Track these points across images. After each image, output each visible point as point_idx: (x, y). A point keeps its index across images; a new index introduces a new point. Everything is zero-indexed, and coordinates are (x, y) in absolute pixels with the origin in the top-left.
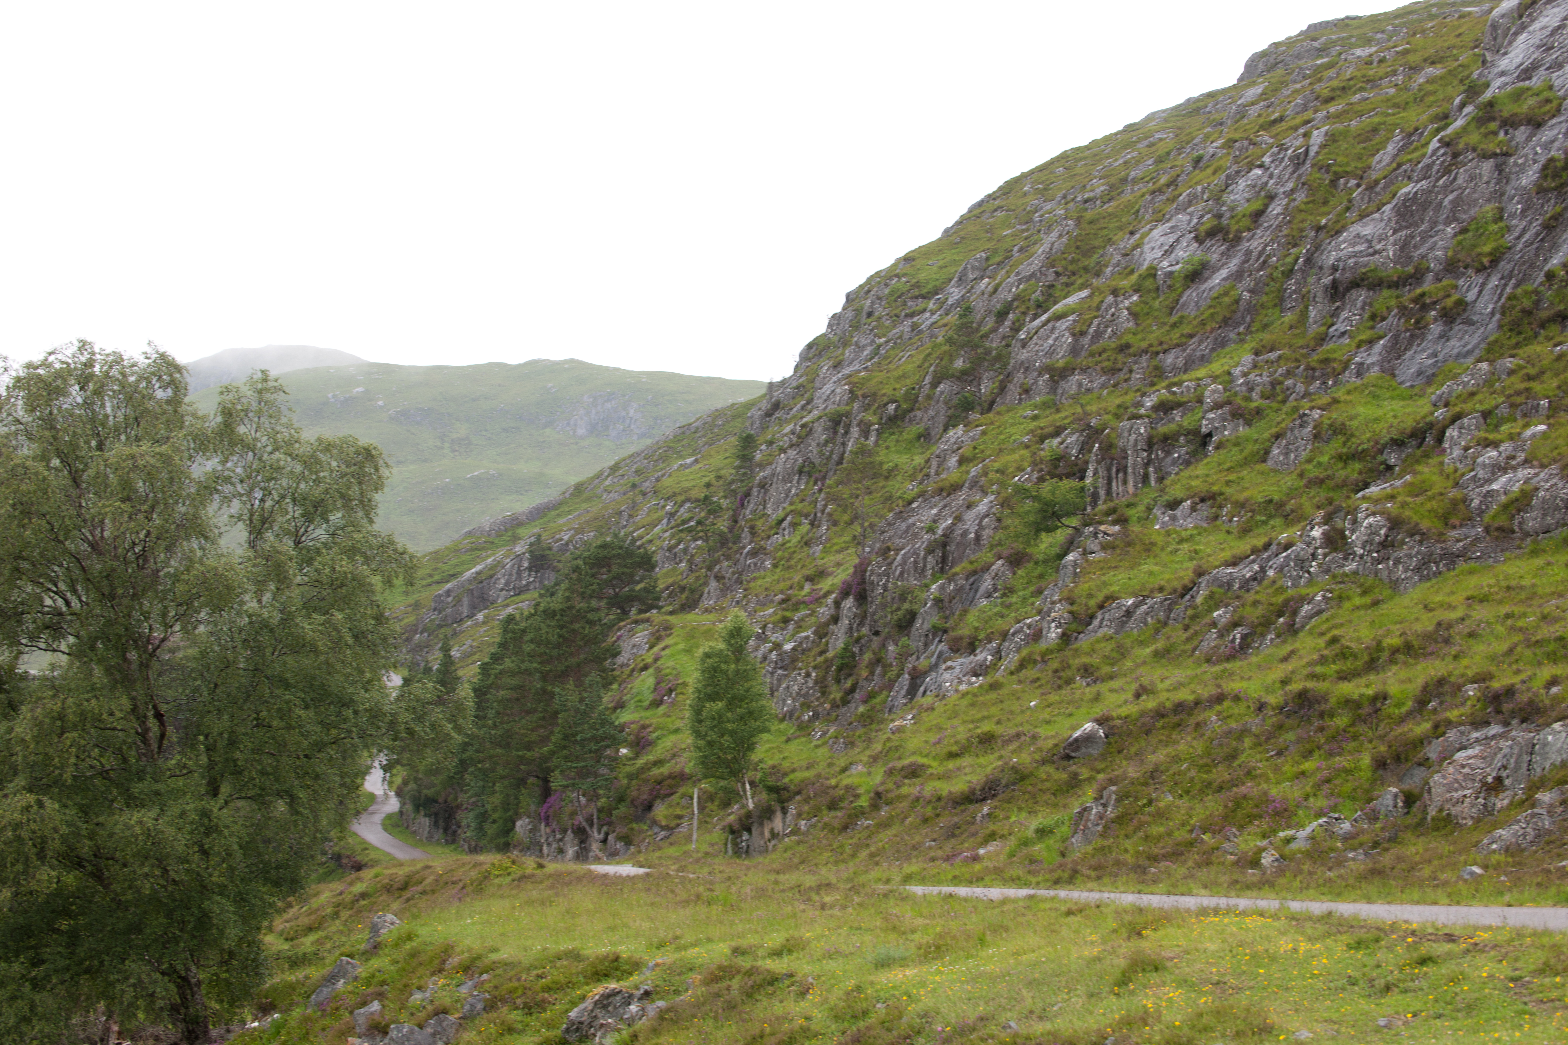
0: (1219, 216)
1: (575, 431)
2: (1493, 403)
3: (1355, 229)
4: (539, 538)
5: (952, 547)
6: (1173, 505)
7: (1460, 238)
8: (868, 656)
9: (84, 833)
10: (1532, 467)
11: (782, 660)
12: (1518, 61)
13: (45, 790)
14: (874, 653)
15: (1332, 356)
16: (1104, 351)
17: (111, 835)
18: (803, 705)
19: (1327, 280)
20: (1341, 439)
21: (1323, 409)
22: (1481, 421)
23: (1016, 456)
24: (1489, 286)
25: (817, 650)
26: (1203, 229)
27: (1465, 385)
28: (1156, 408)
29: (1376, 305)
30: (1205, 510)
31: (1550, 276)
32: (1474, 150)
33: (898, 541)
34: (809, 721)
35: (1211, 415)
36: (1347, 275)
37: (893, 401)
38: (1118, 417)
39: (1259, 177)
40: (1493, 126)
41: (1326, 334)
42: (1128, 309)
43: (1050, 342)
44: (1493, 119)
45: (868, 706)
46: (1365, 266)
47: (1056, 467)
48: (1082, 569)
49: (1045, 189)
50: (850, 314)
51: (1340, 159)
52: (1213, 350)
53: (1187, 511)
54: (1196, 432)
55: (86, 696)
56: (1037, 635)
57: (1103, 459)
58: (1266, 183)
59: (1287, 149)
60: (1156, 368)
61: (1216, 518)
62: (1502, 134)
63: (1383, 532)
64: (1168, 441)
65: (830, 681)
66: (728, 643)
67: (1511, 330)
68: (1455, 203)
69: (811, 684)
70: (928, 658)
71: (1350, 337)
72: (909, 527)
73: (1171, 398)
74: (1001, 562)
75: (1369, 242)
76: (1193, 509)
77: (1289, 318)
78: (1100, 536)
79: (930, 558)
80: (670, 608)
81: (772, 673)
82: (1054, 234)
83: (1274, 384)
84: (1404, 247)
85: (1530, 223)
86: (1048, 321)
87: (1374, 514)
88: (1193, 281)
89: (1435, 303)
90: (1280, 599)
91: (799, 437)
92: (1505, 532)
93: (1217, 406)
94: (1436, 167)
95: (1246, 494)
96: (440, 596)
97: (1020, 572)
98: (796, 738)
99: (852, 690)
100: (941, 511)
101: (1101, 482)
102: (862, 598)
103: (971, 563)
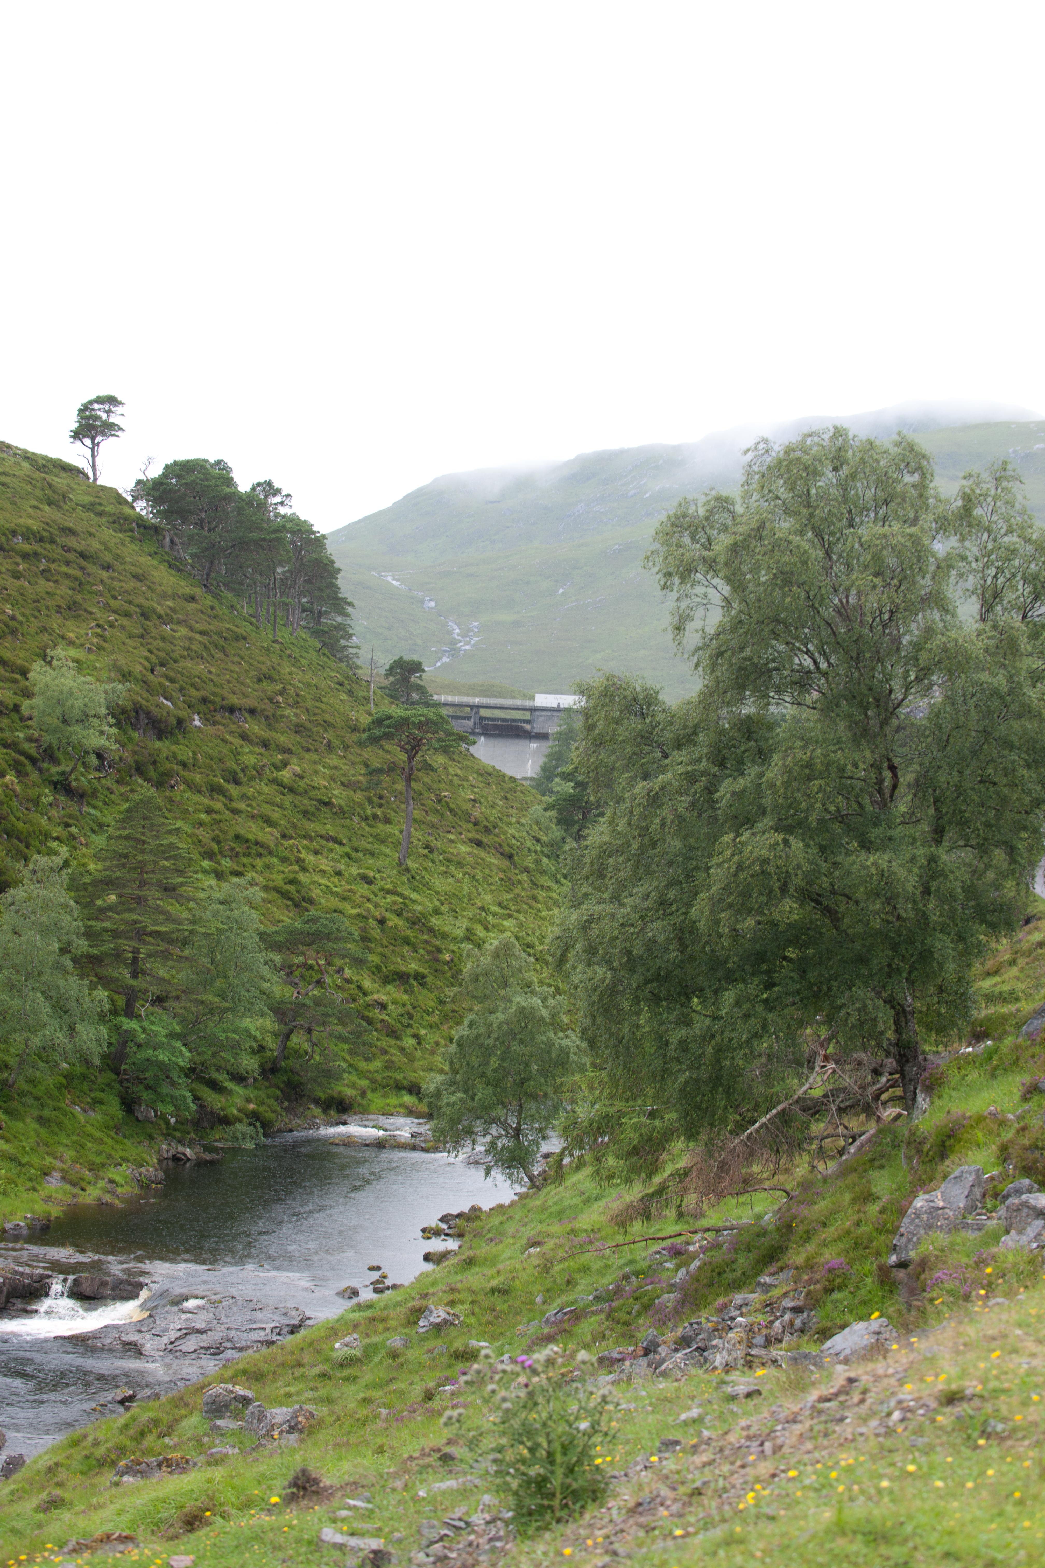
55: (833, 748)
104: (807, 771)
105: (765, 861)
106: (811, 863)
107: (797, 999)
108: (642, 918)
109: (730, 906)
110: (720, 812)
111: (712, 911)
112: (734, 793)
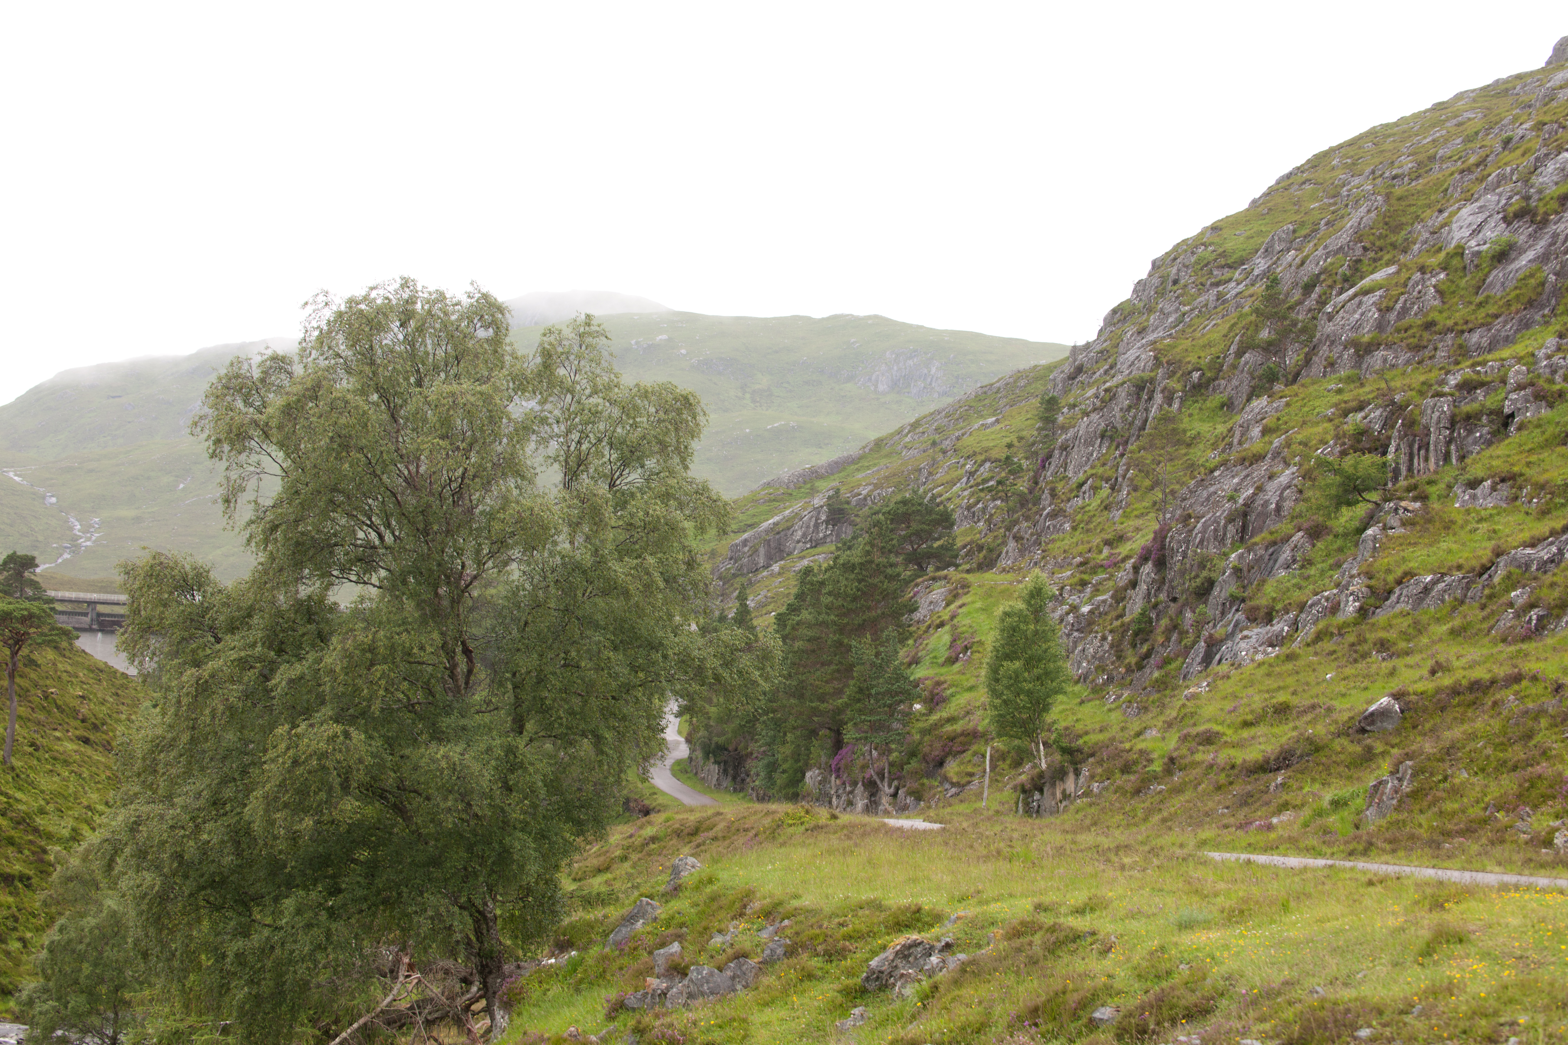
0: (1527, 198)
1: (876, 386)
4: (837, 491)
5: (1252, 517)
6: (1473, 484)
8: (1164, 622)
9: (389, 764)
11: (1079, 623)
13: (352, 721)
14: (1171, 619)
16: (1410, 327)
17: (416, 768)
18: (1097, 669)
23: (1319, 429)
25: (1114, 614)
26: (1511, 210)
28: (1460, 387)
30: (1505, 490)
33: (1199, 509)
34: (1104, 684)
35: (1514, 396)
37: (1199, 369)
38: (1422, 393)
42: (1434, 287)
43: (1357, 316)
45: (1162, 672)
47: (1359, 441)
48: (1382, 544)
49: (1354, 164)
50: (1156, 281)
52: (1518, 331)
53: (1487, 491)
54: (1499, 412)
55: (398, 629)
56: (1335, 608)
57: (1406, 435)
60: (1460, 346)
61: (1516, 498)
64: (1470, 420)
65: (1126, 645)
66: (1029, 603)
69: (1106, 647)
70: (1224, 626)
72: (1210, 496)
73: (1475, 377)
74: (1300, 534)
76: (1494, 489)
78: (1401, 511)
79: (1230, 527)
80: (967, 567)
81: (1068, 635)
82: (1363, 209)
86: (1355, 295)
88: (1499, 261)
91: (1102, 401)
93: (1520, 387)
95: (1546, 476)
96: (736, 545)
97: (1319, 545)
98: (1090, 700)
99: (1147, 655)
100: (1243, 480)
101: (1403, 459)
102: (1161, 564)
103: (1271, 533)
104: (369, 655)
105: (324, 755)
106: (373, 755)
107: (365, 906)
108: (193, 819)
109: (286, 805)
110: (275, 702)
111: (267, 811)
112: (291, 681)
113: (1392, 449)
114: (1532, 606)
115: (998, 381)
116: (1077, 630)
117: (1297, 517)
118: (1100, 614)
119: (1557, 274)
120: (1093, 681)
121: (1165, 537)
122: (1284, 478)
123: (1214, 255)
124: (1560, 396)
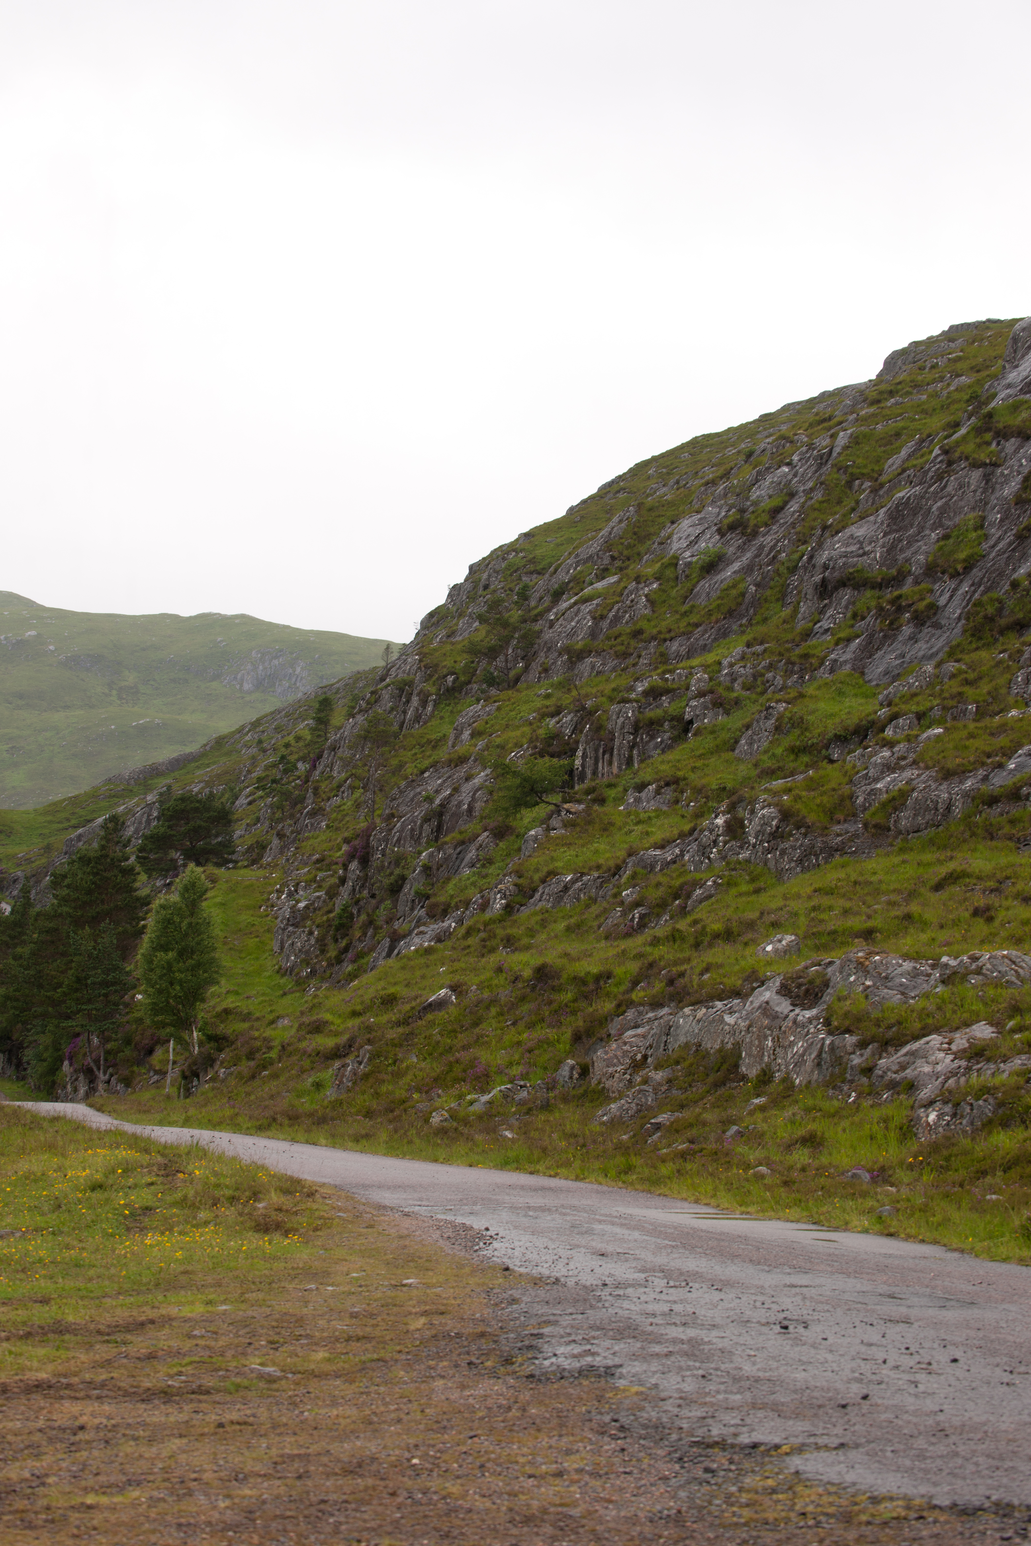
0: (742, 511)
1: (242, 685)
2: (928, 704)
3: (852, 530)
4: (169, 787)
5: (446, 817)
6: (641, 787)
7: (941, 543)
8: (363, 917)
10: (918, 768)
11: (295, 918)
12: (1025, 374)
14: (368, 915)
15: (812, 652)
16: (620, 635)
18: (304, 961)
19: (818, 578)
20: (797, 732)
21: (789, 703)
22: (916, 722)
23: (518, 733)
24: (960, 592)
25: (325, 909)
26: (726, 522)
27: (911, 686)
28: (646, 693)
29: (859, 605)
30: (669, 794)
31: (1015, 585)
32: (967, 458)
33: (403, 808)
34: (307, 977)
35: (694, 703)
36: (836, 574)
37: (452, 673)
38: (611, 700)
39: (785, 475)
40: (988, 436)
41: (812, 630)
42: (646, 596)
43: (573, 624)
44: (989, 430)
45: (356, 966)
46: (854, 566)
47: (549, 745)
48: (540, 844)
49: (668, 474)
51: (859, 461)
52: (715, 640)
53: (652, 794)
54: (679, 718)
56: (484, 906)
57: (592, 740)
58: (791, 481)
59: (814, 449)
60: (662, 655)
61: (677, 802)
62: (994, 444)
63: (774, 823)
64: (653, 726)
65: (329, 940)
66: (182, 895)
67: (973, 635)
68: (943, 510)
69: (313, 941)
70: (410, 922)
71: (832, 635)
72: (415, 796)
73: (660, 683)
74: (486, 834)
75: (861, 543)
76: (658, 792)
77: (786, 612)
78: (563, 813)
79: (426, 826)
80: (246, 863)
81: (284, 929)
82: (616, 519)
83: (755, 677)
84: (891, 549)
85: (1006, 532)
86: (575, 603)
87: (769, 805)
88: (708, 572)
89: (910, 606)
90: (677, 883)
92: (881, 830)
93: (701, 694)
94: (930, 474)
95: (704, 781)
96: (71, 840)
97: (502, 845)
98: (293, 992)
99: (346, 950)
100: (444, 782)
101: (589, 762)
102: (365, 862)
103: (461, 833)
113: (579, 753)
114: (637, 904)
115: (337, 682)
116: (292, 925)
117: (485, 818)
118: (315, 909)
119: (758, 585)
120: (298, 973)
121: (370, 836)
122: (477, 781)
123: (524, 561)
124: (736, 703)
